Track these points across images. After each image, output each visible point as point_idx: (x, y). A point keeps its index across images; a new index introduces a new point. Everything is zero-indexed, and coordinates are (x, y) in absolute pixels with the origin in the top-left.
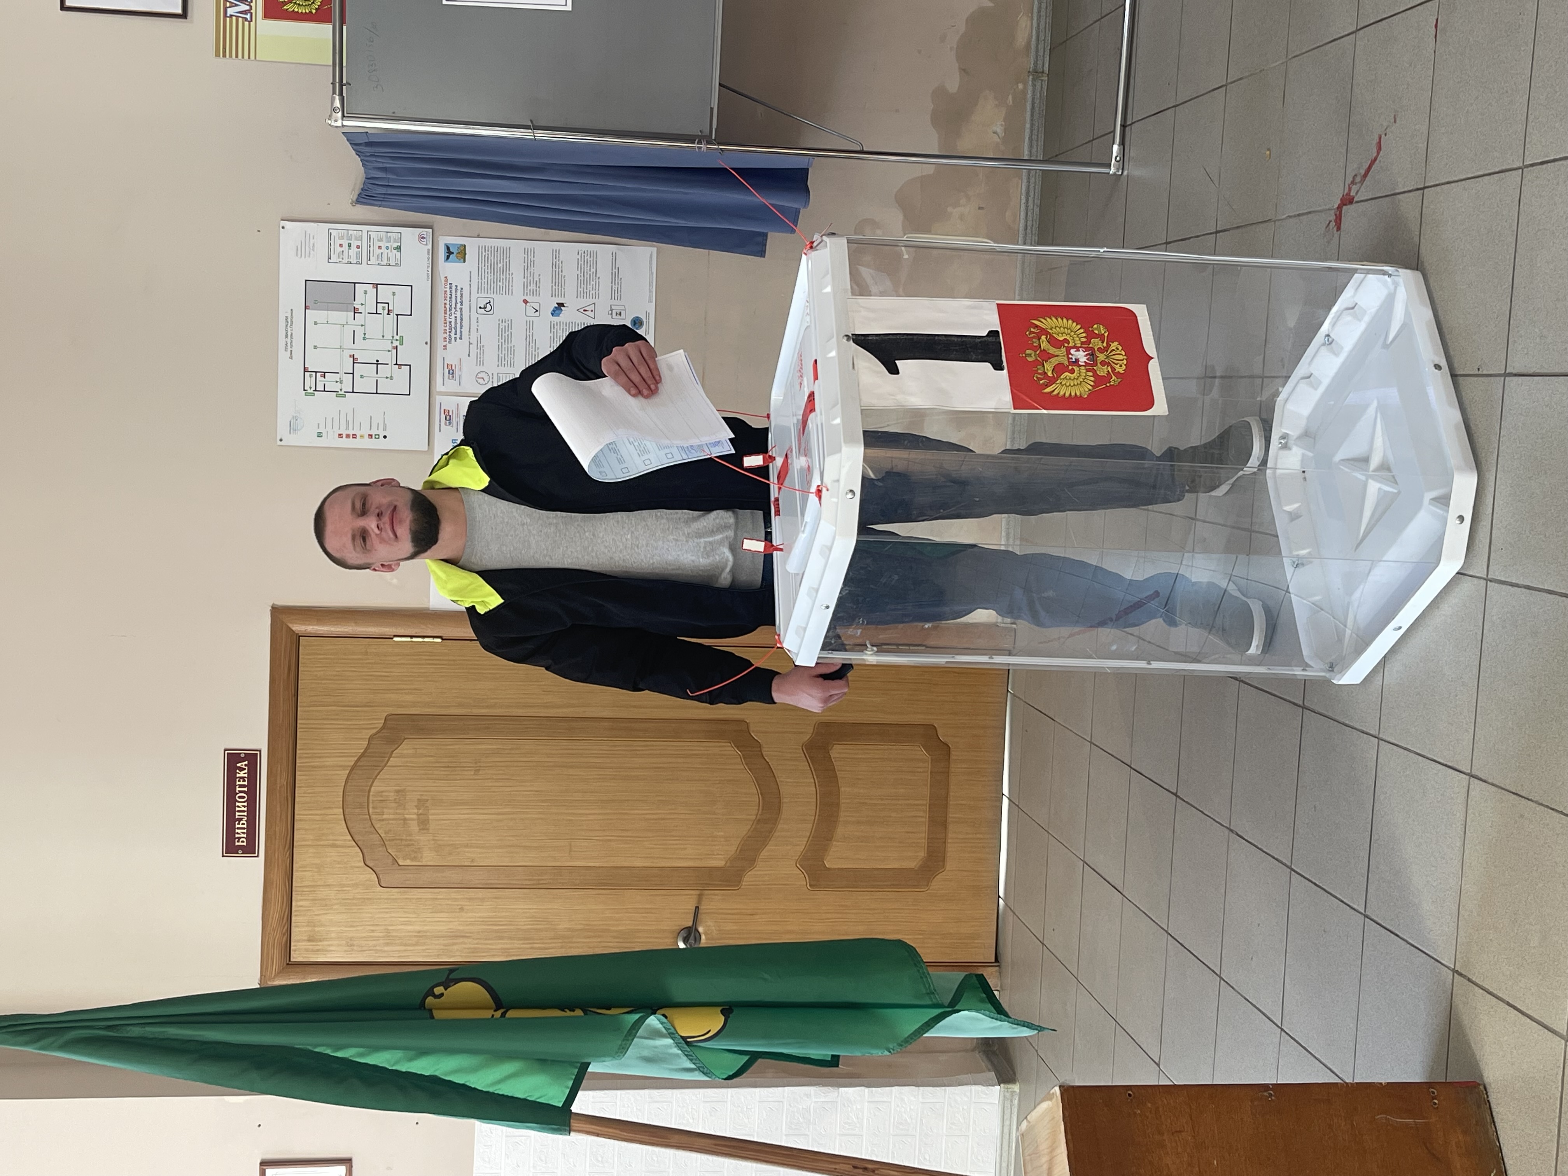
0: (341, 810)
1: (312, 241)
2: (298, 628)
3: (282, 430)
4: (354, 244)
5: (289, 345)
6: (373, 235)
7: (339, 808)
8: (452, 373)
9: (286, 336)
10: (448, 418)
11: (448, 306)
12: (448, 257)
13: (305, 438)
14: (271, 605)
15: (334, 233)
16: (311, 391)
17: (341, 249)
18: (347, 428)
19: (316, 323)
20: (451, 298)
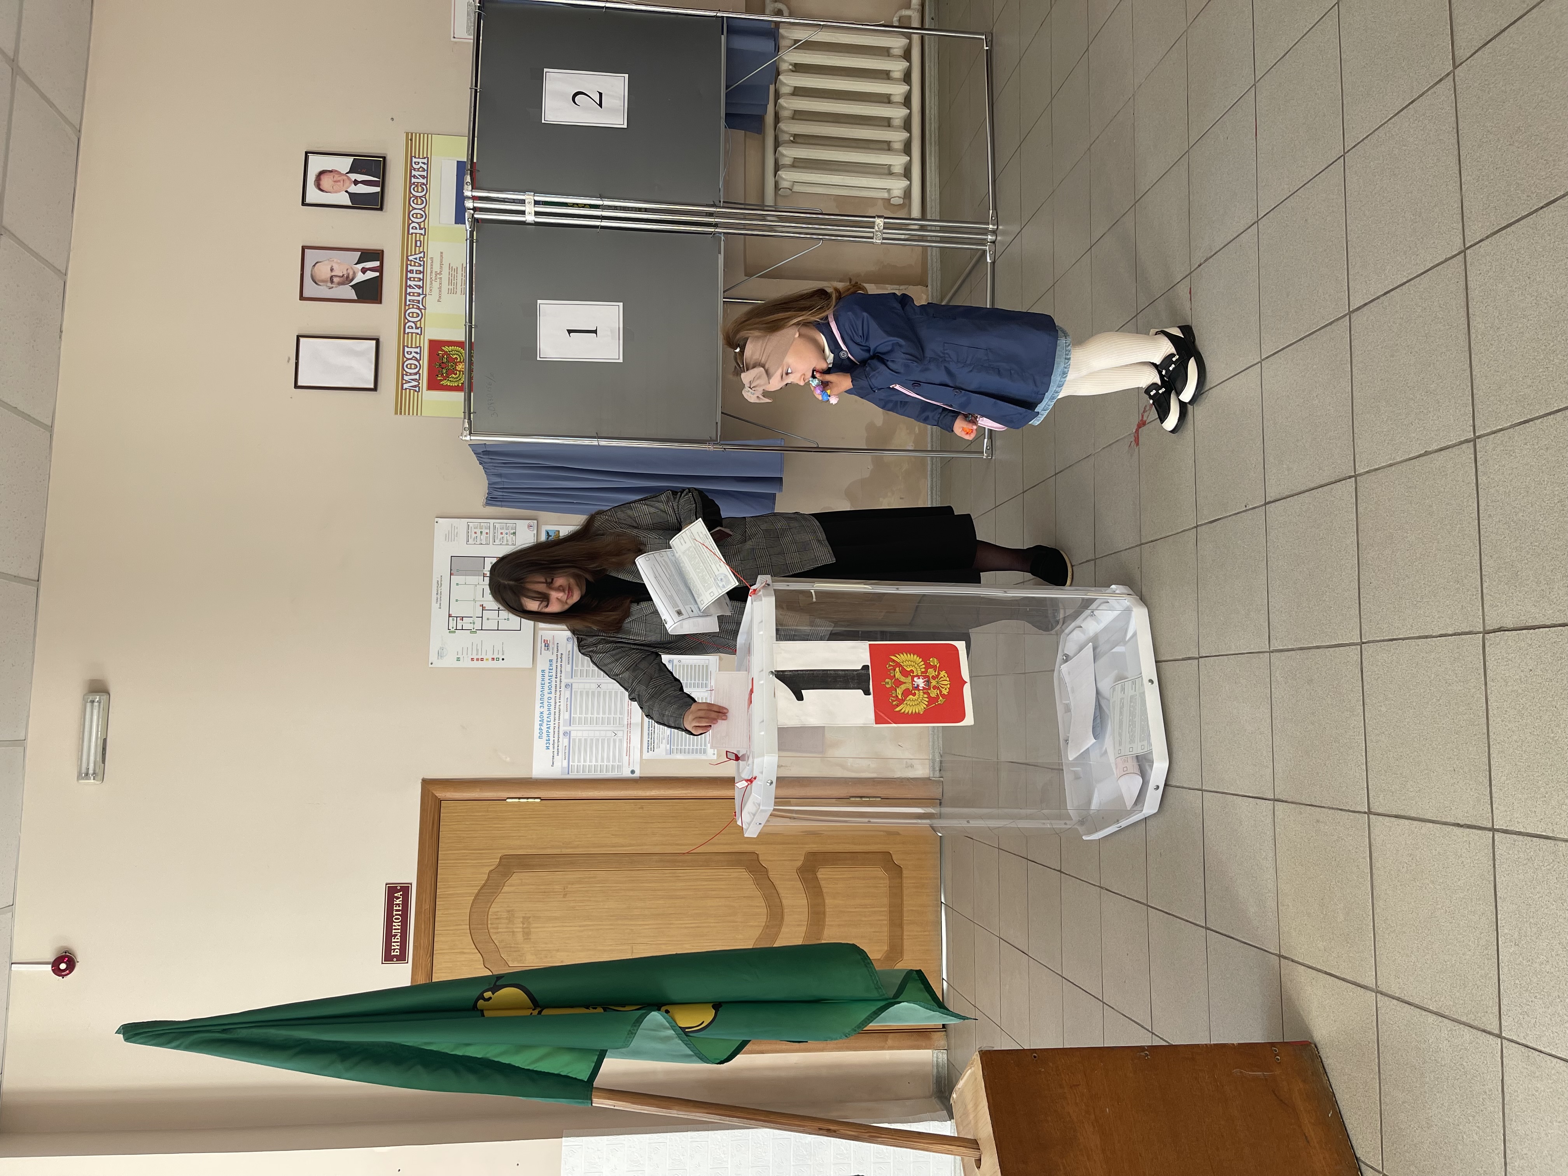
0: (468, 926)
1: (456, 531)
2: (440, 794)
3: (433, 657)
4: (485, 531)
5: (439, 600)
6: (497, 526)
7: (467, 925)
9: (437, 594)
10: (547, 645)
12: (547, 538)
13: (448, 662)
14: (422, 778)
15: (471, 525)
16: (453, 630)
17: (476, 535)
18: (477, 654)
19: (457, 584)
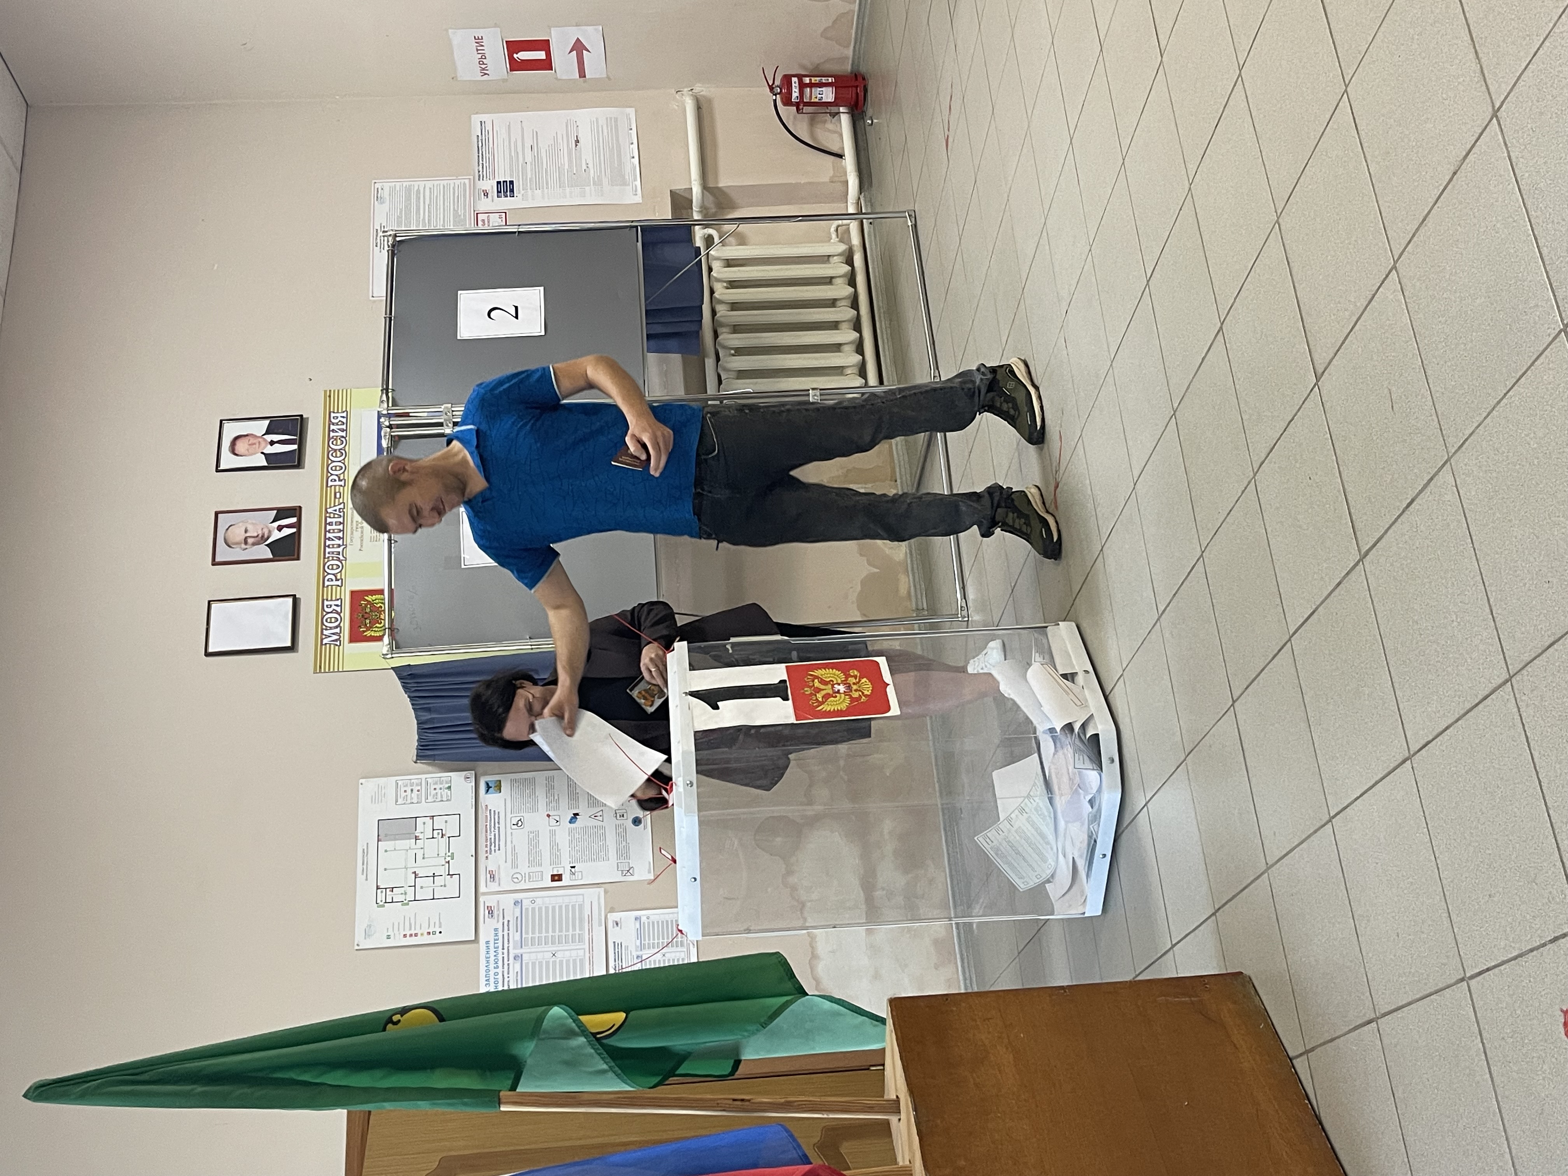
1: (383, 791)
3: (359, 937)
4: (415, 788)
5: (364, 870)
6: (430, 781)
8: (493, 877)
9: (363, 864)
10: (491, 912)
11: (488, 827)
12: (487, 791)
13: (377, 941)
15: (400, 783)
16: (381, 903)
17: (405, 794)
18: (410, 929)
19: (386, 851)
20: (491, 820)
